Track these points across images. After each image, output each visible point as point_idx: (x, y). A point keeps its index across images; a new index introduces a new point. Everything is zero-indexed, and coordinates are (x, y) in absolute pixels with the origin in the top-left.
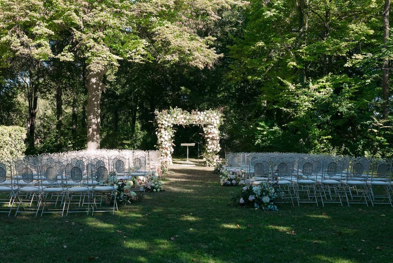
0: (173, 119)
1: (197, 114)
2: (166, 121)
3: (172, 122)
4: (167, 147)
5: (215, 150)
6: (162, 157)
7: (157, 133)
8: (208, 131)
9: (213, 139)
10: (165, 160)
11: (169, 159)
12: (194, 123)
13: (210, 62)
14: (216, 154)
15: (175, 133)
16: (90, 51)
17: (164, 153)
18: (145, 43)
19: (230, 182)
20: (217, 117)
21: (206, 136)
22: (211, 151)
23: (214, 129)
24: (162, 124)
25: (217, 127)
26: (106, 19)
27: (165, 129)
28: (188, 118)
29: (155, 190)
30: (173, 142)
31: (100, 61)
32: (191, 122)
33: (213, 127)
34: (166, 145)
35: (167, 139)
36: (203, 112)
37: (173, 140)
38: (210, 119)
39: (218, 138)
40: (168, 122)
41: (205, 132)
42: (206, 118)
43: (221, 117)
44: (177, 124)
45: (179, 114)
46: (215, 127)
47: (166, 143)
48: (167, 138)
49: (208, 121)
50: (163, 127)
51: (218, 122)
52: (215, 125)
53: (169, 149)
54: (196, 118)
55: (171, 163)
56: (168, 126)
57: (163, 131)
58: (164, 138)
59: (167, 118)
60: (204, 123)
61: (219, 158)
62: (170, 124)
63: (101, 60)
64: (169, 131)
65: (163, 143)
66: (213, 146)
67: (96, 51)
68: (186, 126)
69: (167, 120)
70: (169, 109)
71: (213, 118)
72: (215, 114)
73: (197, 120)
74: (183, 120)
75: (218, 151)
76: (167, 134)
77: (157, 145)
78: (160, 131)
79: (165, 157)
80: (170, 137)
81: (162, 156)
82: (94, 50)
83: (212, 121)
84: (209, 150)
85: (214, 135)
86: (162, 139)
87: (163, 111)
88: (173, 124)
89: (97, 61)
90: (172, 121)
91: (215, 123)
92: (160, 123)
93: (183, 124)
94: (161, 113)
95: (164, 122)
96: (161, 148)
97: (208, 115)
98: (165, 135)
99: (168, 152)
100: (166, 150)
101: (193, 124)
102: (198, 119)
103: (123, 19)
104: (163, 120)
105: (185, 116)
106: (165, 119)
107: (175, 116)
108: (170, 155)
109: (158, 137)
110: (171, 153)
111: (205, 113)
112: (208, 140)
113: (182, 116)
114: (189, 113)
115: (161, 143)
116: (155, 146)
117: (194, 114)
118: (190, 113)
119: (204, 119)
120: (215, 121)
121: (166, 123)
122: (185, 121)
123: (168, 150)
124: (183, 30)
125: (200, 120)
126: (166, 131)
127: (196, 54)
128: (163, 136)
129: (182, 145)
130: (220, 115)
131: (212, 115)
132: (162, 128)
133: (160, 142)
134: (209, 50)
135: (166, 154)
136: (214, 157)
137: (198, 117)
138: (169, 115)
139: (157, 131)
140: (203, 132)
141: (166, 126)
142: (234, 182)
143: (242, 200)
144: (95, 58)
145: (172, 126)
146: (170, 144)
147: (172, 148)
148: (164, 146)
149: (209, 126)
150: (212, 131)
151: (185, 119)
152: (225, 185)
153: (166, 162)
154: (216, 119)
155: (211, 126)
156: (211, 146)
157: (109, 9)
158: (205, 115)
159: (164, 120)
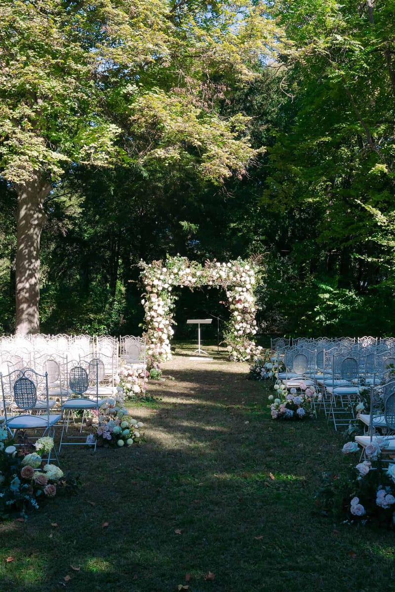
0: (172, 276)
1: (215, 266)
2: (159, 279)
3: (170, 282)
4: (161, 326)
5: (248, 331)
6: (153, 346)
7: (143, 301)
8: (235, 298)
9: (244, 312)
10: (158, 350)
11: (166, 348)
12: (211, 283)
13: (240, 164)
14: (251, 339)
15: (176, 302)
16: (5, 143)
17: (156, 338)
18: (114, 131)
19: (292, 412)
20: (252, 272)
21: (232, 307)
22: (241, 332)
23: (245, 294)
24: (153, 286)
25: (251, 291)
26: (36, 81)
27: (159, 295)
28: (198, 274)
29: (121, 442)
30: (173, 318)
31: (25, 164)
32: (205, 281)
33: (245, 289)
34: (159, 323)
35: (162, 313)
36: (227, 263)
37: (172, 315)
38: (238, 276)
39: (253, 310)
40: (164, 281)
41: (230, 300)
42: (231, 274)
43: (259, 272)
44: (179, 286)
45: (183, 267)
46: (247, 290)
47: (159, 319)
48: (161, 311)
49: (235, 279)
50: (155, 291)
51: (253, 282)
52: (248, 286)
53: (165, 331)
54: (214, 274)
55: (170, 356)
56: (164, 289)
57: (154, 298)
58: (156, 311)
59: (161, 274)
60: (228, 283)
61: (256, 346)
62: (166, 286)
63: (26, 161)
64: (165, 298)
65: (155, 320)
66: (244, 325)
67: (17, 143)
68: (195, 288)
69: (162, 277)
70: (165, 258)
71: (244, 274)
72: (247, 267)
73: (215, 278)
74: (190, 278)
75: (254, 332)
76: (162, 303)
77: (144, 323)
78: (149, 299)
79: (159, 345)
80: (167, 309)
81: (152, 343)
82: (13, 142)
83: (243, 279)
84: (238, 331)
85: (246, 305)
86: (153, 313)
87: (155, 261)
88: (172, 285)
89: (18, 162)
90: (171, 280)
91: (248, 282)
92: (148, 285)
93: (190, 285)
94: (150, 265)
95: (156, 282)
96: (152, 329)
97: (234, 268)
98: (159, 305)
99: (165, 337)
100: (160, 333)
101: (208, 286)
102: (218, 275)
103: (69, 79)
104: (154, 279)
105: (194, 271)
106: (158, 276)
107: (176, 271)
108: (167, 341)
109: (147, 309)
110: (168, 338)
111: (229, 265)
112: (236, 313)
113: (188, 270)
114: (200, 265)
115: (152, 321)
116: (140, 325)
117: (209, 268)
118: (203, 266)
119: (228, 276)
120: (248, 279)
121: (160, 283)
122: (194, 280)
123: (163, 332)
124: (189, 103)
125: (220, 277)
126: (160, 298)
127: (213, 149)
128: (155, 307)
129: (189, 321)
130: (257, 268)
131: (242, 269)
132: (152, 292)
133: (149, 318)
134: (238, 142)
135: (161, 340)
136: (246, 344)
137: (218, 273)
138: (165, 270)
139: (144, 298)
140: (226, 299)
141: (160, 289)
142: (301, 411)
143: (356, 507)
144: (16, 157)
145: (170, 289)
146: (168, 322)
147: (170, 328)
148: (156, 325)
149: (237, 288)
150: (242, 298)
151: (194, 275)
152: (281, 417)
153: (160, 354)
154: (249, 276)
155: (240, 289)
156: (241, 324)
157: (40, 61)
158: (230, 268)
159: (157, 278)
